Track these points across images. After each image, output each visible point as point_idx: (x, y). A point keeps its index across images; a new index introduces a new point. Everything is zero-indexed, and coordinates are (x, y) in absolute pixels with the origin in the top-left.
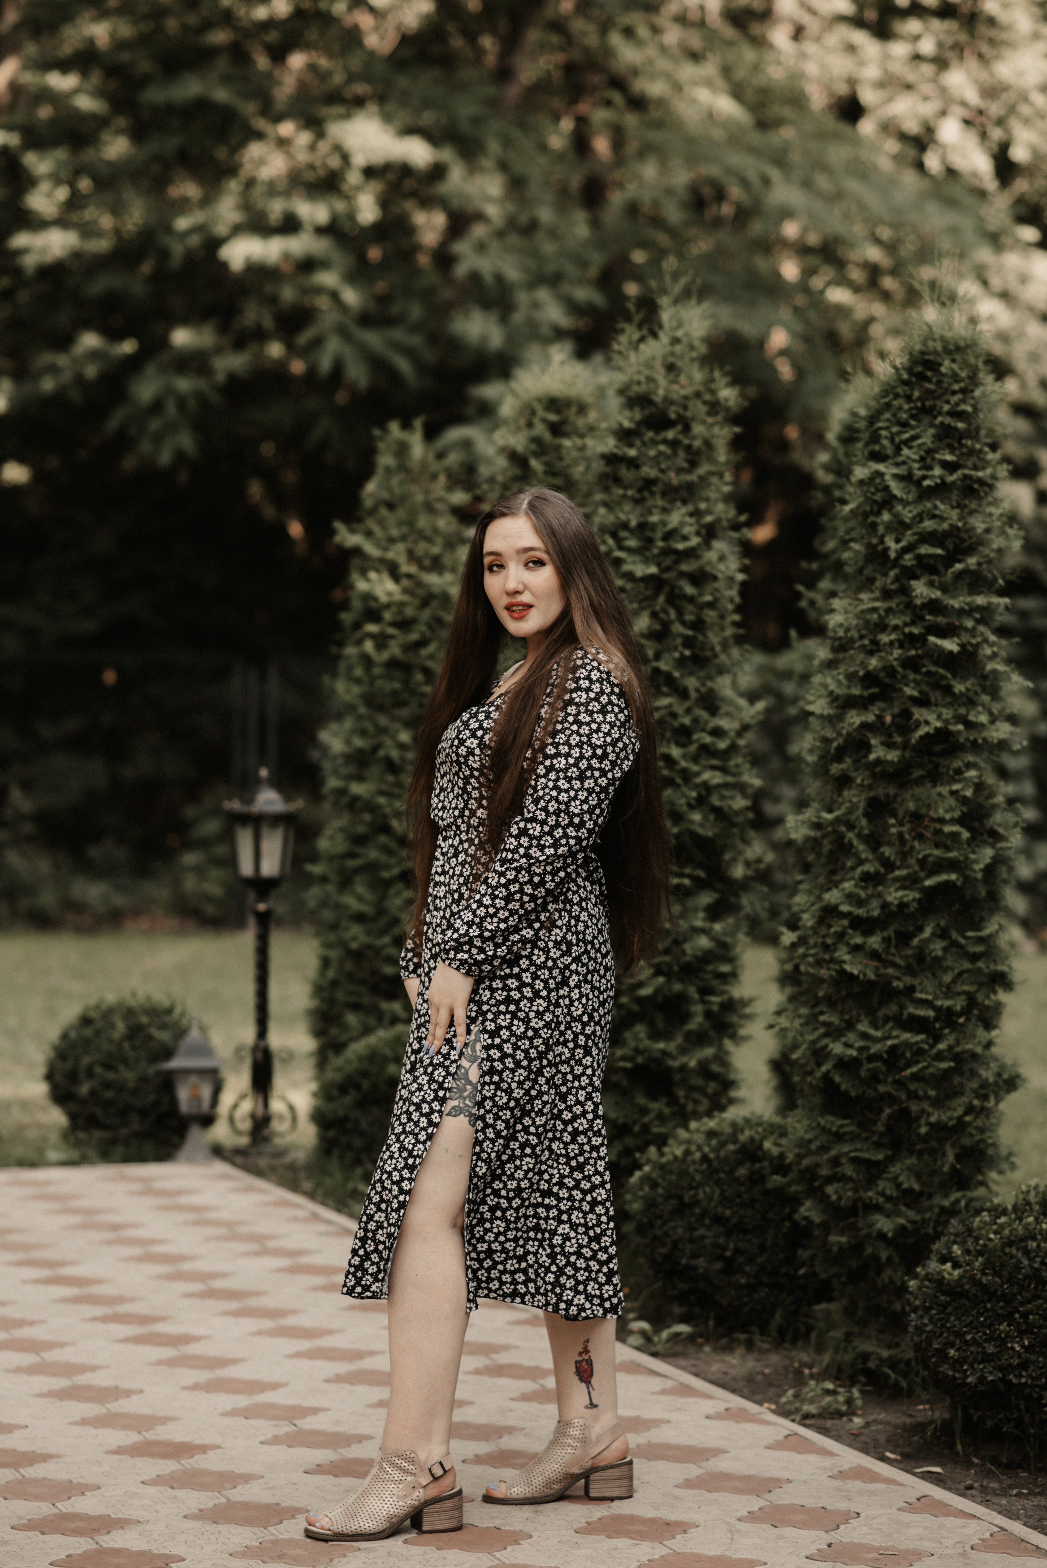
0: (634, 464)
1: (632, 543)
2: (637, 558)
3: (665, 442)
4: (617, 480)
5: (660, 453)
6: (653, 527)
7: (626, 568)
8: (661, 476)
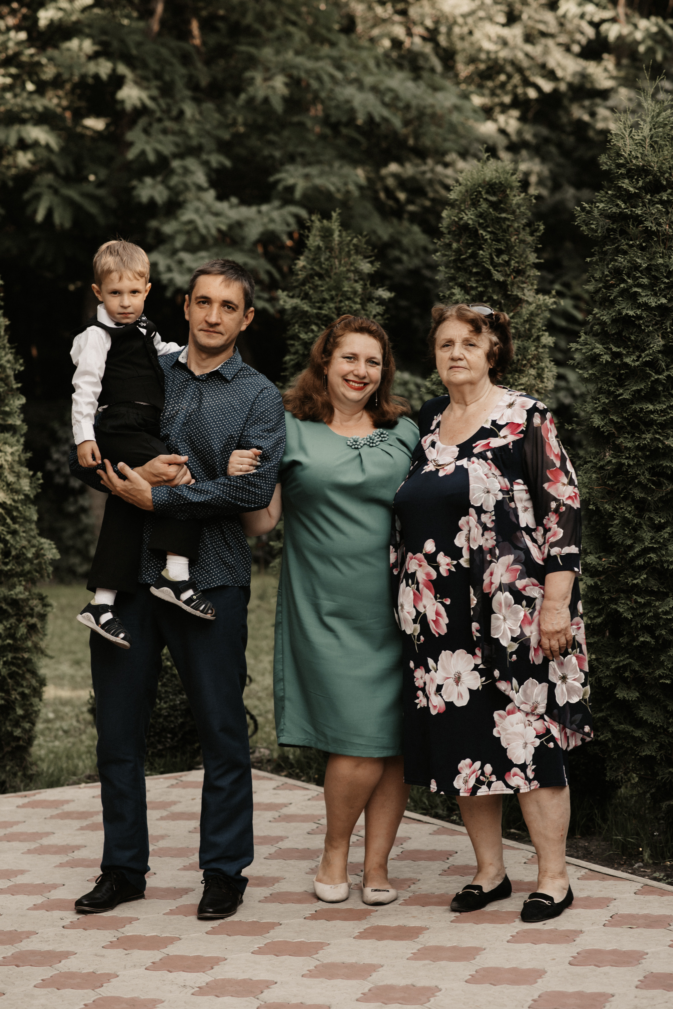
0: (638, 220)
1: (645, 281)
2: (649, 293)
3: (662, 202)
4: (623, 233)
5: (659, 211)
6: (657, 268)
7: (641, 300)
8: (660, 229)
